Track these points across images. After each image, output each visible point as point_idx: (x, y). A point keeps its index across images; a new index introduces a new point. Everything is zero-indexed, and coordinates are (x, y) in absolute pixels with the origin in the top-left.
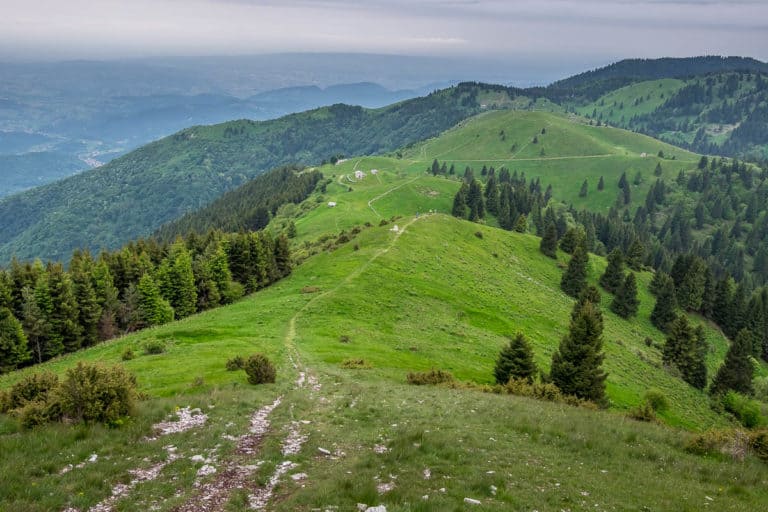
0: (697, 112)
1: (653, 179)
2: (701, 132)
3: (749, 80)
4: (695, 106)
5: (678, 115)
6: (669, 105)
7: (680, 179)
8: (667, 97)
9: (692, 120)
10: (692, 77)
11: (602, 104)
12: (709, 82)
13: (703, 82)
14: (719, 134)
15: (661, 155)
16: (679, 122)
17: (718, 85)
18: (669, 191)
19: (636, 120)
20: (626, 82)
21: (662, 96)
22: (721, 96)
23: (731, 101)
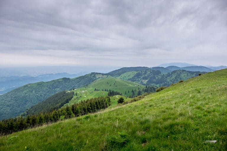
0: (140, 78)
1: (138, 90)
2: (141, 81)
3: (148, 71)
4: (139, 76)
5: (137, 78)
6: (135, 76)
7: (143, 90)
8: (134, 75)
9: (139, 79)
10: (138, 71)
11: (122, 76)
12: (141, 72)
13: (140, 72)
14: (145, 82)
15: (138, 85)
16: (137, 79)
17: (143, 72)
18: (141, 92)
19: (129, 79)
20: (125, 72)
21: (133, 75)
22: (144, 74)
23: (146, 75)
